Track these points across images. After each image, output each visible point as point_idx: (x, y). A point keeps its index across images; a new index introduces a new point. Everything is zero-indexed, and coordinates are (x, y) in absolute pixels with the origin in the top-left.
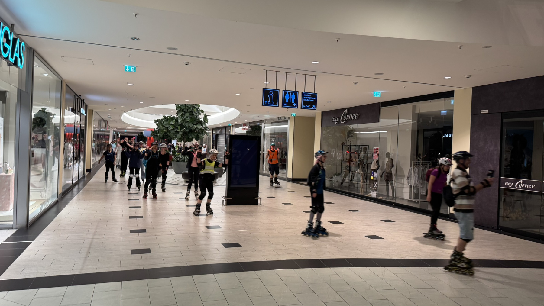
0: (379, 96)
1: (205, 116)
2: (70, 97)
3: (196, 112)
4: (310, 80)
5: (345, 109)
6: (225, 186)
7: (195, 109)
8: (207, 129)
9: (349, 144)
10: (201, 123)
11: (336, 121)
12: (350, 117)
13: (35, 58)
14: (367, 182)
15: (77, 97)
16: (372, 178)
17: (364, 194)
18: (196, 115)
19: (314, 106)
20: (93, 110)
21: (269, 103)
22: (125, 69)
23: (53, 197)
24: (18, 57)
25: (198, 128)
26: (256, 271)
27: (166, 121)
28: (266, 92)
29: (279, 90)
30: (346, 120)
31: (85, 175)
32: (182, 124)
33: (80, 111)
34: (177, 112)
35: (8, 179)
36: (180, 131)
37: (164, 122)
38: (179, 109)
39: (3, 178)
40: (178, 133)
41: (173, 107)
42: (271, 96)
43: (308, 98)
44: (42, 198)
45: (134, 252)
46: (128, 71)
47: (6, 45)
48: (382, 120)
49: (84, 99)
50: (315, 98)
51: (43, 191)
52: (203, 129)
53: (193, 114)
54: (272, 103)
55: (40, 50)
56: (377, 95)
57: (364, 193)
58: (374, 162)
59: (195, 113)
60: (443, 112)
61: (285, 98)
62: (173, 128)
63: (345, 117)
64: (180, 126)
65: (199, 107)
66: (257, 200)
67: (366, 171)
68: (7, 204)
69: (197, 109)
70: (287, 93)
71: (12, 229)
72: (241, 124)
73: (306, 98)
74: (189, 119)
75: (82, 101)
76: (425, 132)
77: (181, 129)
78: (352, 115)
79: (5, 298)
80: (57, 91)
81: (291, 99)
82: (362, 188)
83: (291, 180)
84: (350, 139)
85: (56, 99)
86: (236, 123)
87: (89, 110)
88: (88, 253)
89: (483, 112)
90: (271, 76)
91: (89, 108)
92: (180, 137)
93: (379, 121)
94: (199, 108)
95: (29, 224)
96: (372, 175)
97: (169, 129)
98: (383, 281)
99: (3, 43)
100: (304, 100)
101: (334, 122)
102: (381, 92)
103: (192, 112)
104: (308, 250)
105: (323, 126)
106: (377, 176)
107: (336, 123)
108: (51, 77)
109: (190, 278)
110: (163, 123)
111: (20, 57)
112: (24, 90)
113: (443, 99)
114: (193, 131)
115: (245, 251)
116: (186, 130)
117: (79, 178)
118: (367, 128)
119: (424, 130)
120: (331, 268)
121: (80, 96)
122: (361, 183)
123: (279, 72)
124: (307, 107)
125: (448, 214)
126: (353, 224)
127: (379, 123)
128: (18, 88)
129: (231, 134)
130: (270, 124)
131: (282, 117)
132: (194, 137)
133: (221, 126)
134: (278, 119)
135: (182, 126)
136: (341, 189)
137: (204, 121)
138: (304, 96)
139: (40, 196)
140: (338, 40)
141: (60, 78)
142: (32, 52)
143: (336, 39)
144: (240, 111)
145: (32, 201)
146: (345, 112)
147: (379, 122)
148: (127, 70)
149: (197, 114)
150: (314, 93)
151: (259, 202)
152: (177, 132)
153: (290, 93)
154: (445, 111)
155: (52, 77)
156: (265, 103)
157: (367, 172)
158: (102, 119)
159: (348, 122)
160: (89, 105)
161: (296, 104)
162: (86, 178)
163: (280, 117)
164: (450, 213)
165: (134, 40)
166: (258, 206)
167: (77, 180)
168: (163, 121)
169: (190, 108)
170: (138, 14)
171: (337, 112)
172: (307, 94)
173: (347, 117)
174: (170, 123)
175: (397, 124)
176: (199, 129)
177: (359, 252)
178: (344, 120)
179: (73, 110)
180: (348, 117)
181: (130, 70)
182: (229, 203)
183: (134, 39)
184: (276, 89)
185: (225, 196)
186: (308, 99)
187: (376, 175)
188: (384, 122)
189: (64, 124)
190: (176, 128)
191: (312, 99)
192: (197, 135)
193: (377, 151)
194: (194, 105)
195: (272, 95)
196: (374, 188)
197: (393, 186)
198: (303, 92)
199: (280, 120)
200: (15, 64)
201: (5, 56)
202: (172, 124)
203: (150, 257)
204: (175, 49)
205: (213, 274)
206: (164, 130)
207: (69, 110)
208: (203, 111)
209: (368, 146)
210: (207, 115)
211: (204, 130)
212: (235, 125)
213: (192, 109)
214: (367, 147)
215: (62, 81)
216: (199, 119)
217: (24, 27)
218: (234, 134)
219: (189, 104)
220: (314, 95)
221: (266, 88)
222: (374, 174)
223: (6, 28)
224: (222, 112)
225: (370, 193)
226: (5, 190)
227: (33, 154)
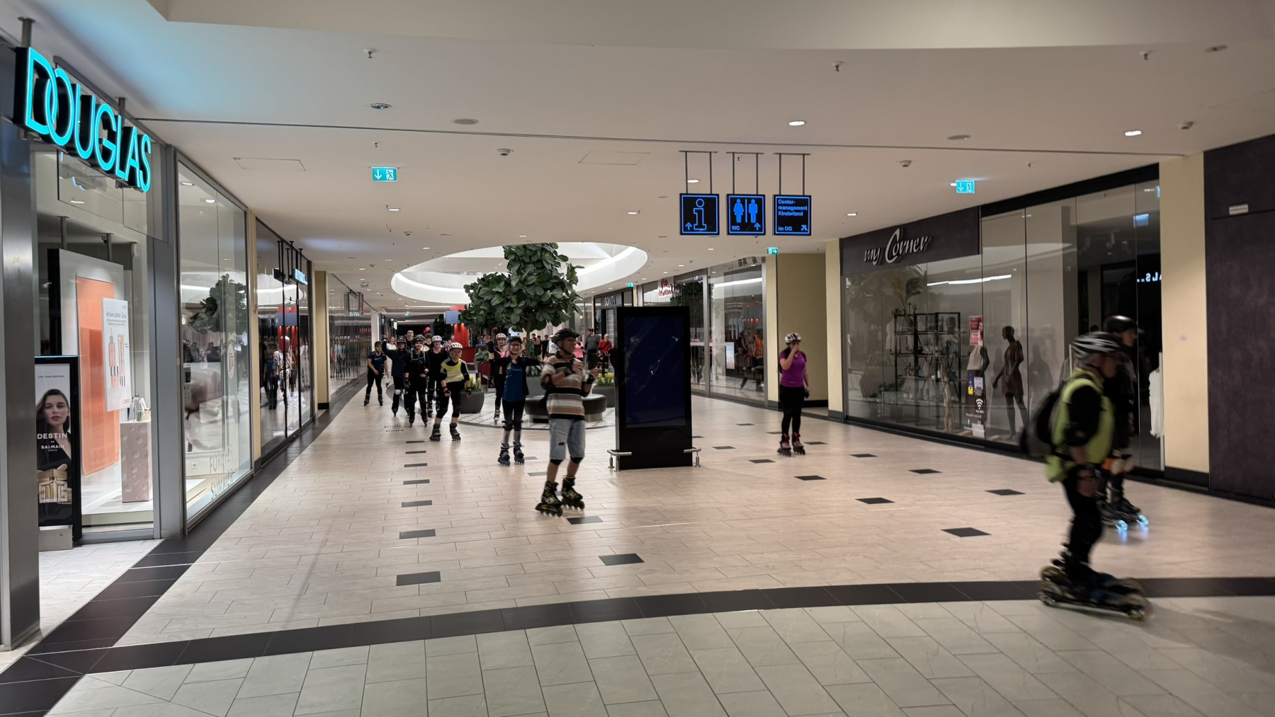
0: (970, 191)
1: (571, 270)
2: (272, 247)
3: (549, 262)
4: (792, 165)
5: (893, 229)
6: (614, 428)
7: (547, 255)
8: (578, 299)
9: (912, 313)
10: (561, 285)
11: (874, 258)
12: (907, 248)
13: (180, 165)
14: (960, 401)
15: (285, 246)
16: (970, 392)
17: (955, 430)
18: (550, 268)
19: (804, 227)
20: (325, 272)
21: (696, 227)
22: (374, 176)
23: (241, 468)
24: (137, 166)
25: (556, 298)
26: (670, 617)
27: (485, 286)
28: (688, 202)
29: (718, 195)
30: (898, 254)
31: (316, 418)
32: (520, 290)
33: (292, 276)
34: (509, 264)
35: (143, 432)
36: (517, 306)
37: (480, 288)
38: (513, 257)
39: (133, 430)
40: (513, 312)
41: (498, 252)
42: (699, 212)
43: (789, 208)
44: (215, 470)
45: (403, 580)
46: (380, 179)
47: (107, 143)
48: (984, 249)
49: (301, 249)
50: (805, 208)
51: (215, 456)
52: (569, 299)
53: (543, 267)
54: (704, 227)
55: (190, 147)
56: (965, 189)
57: (956, 428)
58: (975, 354)
59: (547, 263)
60: (1142, 218)
61: (733, 213)
62: (502, 300)
63: (896, 247)
64: (515, 296)
65: (556, 250)
66: (690, 454)
67: (957, 374)
68: (143, 486)
69: (551, 254)
70: (739, 201)
71: (152, 538)
72: (657, 281)
73: (784, 208)
74: (534, 277)
75: (299, 253)
76: (1105, 272)
77: (518, 302)
78: (912, 241)
79: (126, 684)
80: (236, 235)
81: (749, 215)
82: (949, 415)
83: (777, 405)
84: (912, 299)
85: (236, 253)
86: (644, 280)
87: (316, 272)
88: (305, 587)
89: (1234, 210)
90: (698, 164)
91: (315, 268)
92: (518, 320)
93: (977, 251)
94: (555, 252)
95: (187, 526)
96: (970, 382)
97: (493, 304)
98: (974, 633)
99: (100, 141)
100: (780, 213)
101: (871, 261)
102: (973, 180)
103: (540, 261)
104: (800, 566)
105: (844, 273)
106: (981, 386)
107: (875, 263)
108: (220, 204)
109: (518, 635)
110: (479, 291)
111: (142, 167)
112: (159, 236)
113: (1132, 187)
114: (545, 305)
115: (651, 571)
116: (529, 302)
117: (302, 425)
118: (964, 270)
119: (1104, 267)
120: (851, 607)
121: (292, 242)
122: (945, 405)
123: (716, 152)
124: (788, 231)
125: (1162, 468)
126: (917, 503)
127: (980, 256)
128: (147, 236)
129: (635, 305)
130: (723, 277)
131: (749, 258)
132: (549, 318)
133: (611, 289)
134: (740, 264)
135: (520, 295)
136: (897, 422)
137: (568, 281)
138: (778, 205)
139: (211, 465)
140: (837, 67)
141: (241, 205)
142: (173, 153)
143: (834, 65)
144: (648, 251)
145: (193, 477)
146: (896, 235)
147: (979, 253)
148: (378, 177)
149: (552, 265)
150: (804, 196)
151: (694, 460)
152: (510, 310)
153: (745, 200)
154: (1145, 216)
155: (224, 205)
156: (686, 229)
157: (960, 377)
158: (351, 290)
159: (902, 258)
160: (314, 262)
161: (761, 225)
162: (317, 423)
163: (744, 259)
164: (1166, 468)
165: (378, 110)
166: (694, 471)
167: (298, 428)
168: (480, 286)
169: (536, 252)
170: (375, 50)
171: (877, 238)
172: (786, 199)
173: (900, 246)
174: (493, 290)
175: (1022, 259)
176: (559, 300)
177: (922, 567)
178: (894, 254)
179: (279, 275)
180: (904, 248)
181: (384, 178)
182: (624, 464)
183: (378, 107)
184: (711, 194)
185: (615, 449)
186: (790, 211)
187: (978, 382)
188: (990, 253)
189: (256, 306)
190: (508, 300)
191: (800, 211)
192: (556, 313)
193: (978, 325)
194: (543, 245)
195: (701, 208)
196: (976, 416)
197: (1025, 409)
198: (775, 196)
199: (743, 267)
200: (132, 182)
201: (106, 166)
202: (498, 292)
203: (438, 589)
204: (472, 122)
205: (572, 625)
206: (481, 307)
207: (269, 273)
208: (565, 258)
209: (959, 314)
210: (574, 266)
211: (570, 301)
212: (643, 285)
213: (541, 256)
214: (956, 316)
215: (245, 213)
216: (556, 277)
217: (145, 102)
218: (641, 305)
219: (534, 245)
220: (804, 201)
221: (687, 194)
222: (975, 381)
223: (105, 107)
224: (610, 257)
225: (968, 428)
226: (137, 456)
227: (188, 376)
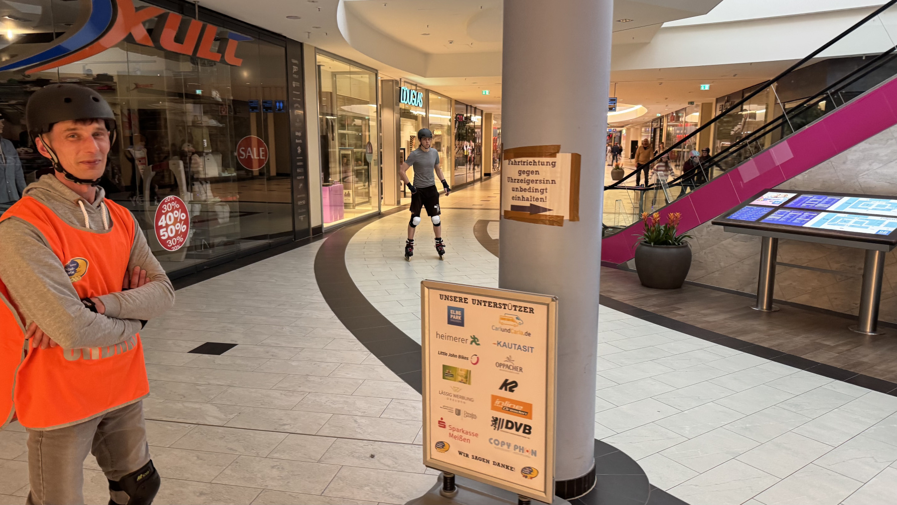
20: (491, 114)
24: (419, 101)
31: (483, 178)
117: (475, 179)
141: (449, 99)
215: (451, 101)
